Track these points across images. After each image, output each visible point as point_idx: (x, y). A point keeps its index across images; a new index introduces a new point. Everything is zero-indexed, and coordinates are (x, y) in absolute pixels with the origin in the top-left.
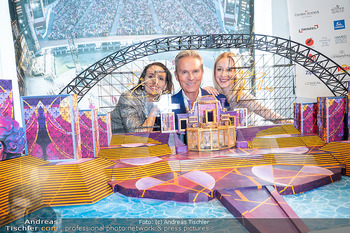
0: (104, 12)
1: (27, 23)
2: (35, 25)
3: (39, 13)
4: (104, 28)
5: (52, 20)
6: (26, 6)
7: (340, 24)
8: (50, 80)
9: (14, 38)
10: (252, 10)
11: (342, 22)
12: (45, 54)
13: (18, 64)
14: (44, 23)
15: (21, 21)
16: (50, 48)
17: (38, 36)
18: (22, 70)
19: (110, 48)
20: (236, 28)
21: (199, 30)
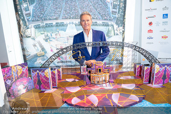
0: (57, 8)
1: (22, 13)
2: (26, 15)
3: (27, 9)
4: (57, 16)
5: (33, 12)
6: (22, 6)
7: (165, 16)
8: (34, 39)
9: (17, 21)
10: (125, 7)
11: (167, 15)
12: (31, 28)
13: (19, 32)
14: (30, 14)
15: (20, 13)
16: (33, 25)
17: (28, 20)
18: (21, 35)
19: (60, 25)
20: (117, 16)
21: (100, 16)
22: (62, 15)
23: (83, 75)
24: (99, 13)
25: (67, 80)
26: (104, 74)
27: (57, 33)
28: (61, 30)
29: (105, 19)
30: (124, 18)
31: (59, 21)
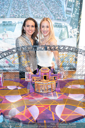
0: (3, 5)
4: (4, 13)
10: (81, 6)
19: (7, 25)
20: (71, 16)
21: (52, 16)
22: (9, 13)
23: (27, 83)
24: (52, 12)
25: (9, 87)
26: (50, 82)
27: (4, 33)
28: (9, 30)
29: (58, 20)
30: (79, 19)
31: (7, 20)
